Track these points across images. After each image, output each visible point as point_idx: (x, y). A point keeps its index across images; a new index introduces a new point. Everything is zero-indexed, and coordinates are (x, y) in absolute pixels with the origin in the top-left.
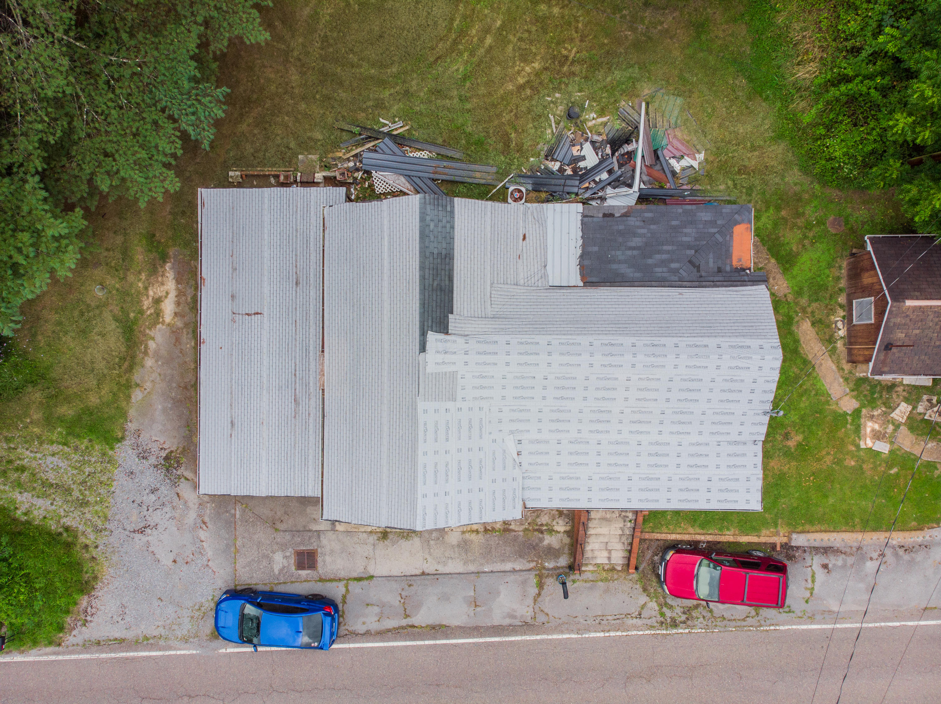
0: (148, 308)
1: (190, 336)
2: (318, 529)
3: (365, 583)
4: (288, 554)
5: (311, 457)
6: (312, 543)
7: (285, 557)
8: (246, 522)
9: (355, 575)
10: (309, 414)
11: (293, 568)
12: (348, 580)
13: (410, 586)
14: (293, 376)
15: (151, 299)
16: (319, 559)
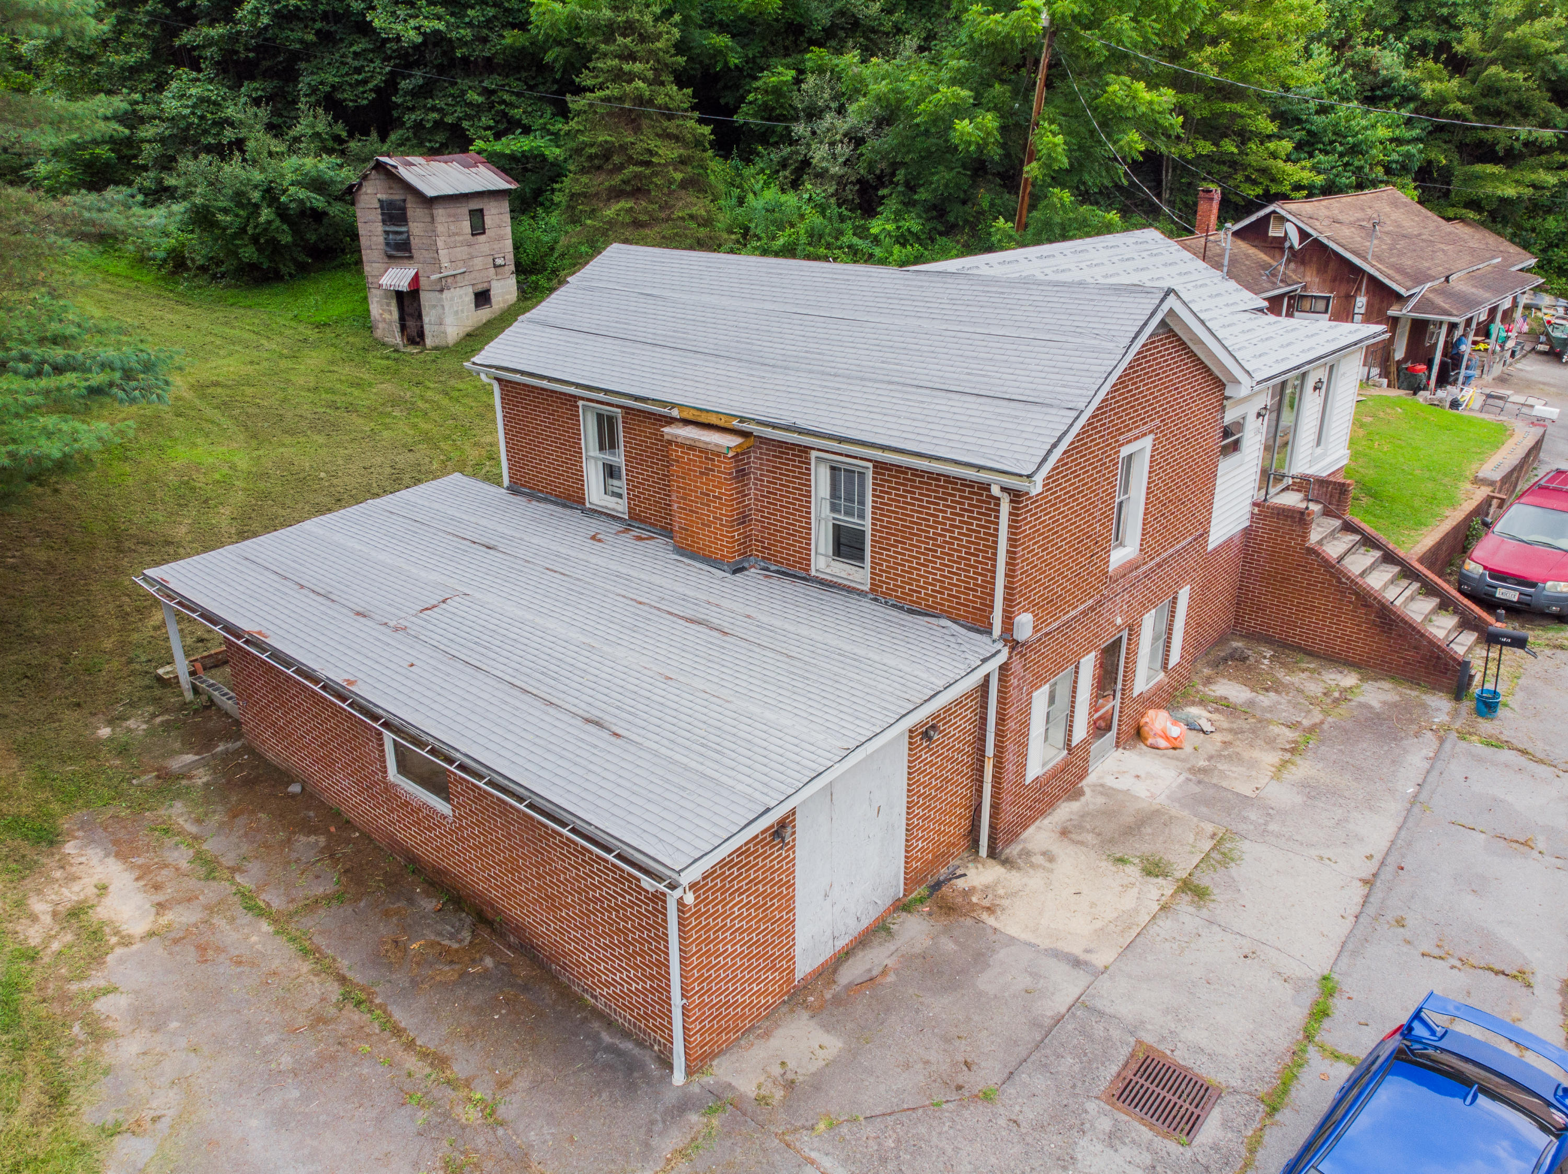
0: (49, 938)
1: (246, 918)
2: (1070, 1000)
3: (1339, 1005)
4: (1105, 1124)
5: (847, 647)
6: (1108, 1039)
7: (1113, 1138)
8: (884, 1160)
9: (1297, 1014)
10: (748, 617)
11: (1171, 1146)
12: (1309, 1037)
13: (1400, 923)
14: (641, 606)
15: (47, 919)
16: (1182, 1057)
